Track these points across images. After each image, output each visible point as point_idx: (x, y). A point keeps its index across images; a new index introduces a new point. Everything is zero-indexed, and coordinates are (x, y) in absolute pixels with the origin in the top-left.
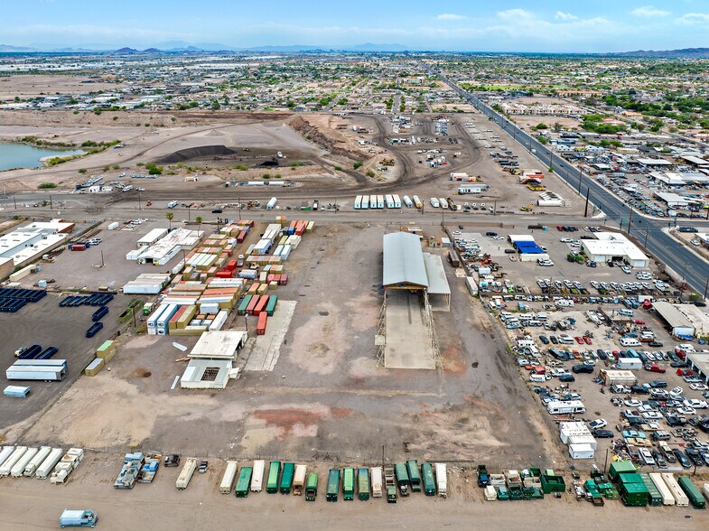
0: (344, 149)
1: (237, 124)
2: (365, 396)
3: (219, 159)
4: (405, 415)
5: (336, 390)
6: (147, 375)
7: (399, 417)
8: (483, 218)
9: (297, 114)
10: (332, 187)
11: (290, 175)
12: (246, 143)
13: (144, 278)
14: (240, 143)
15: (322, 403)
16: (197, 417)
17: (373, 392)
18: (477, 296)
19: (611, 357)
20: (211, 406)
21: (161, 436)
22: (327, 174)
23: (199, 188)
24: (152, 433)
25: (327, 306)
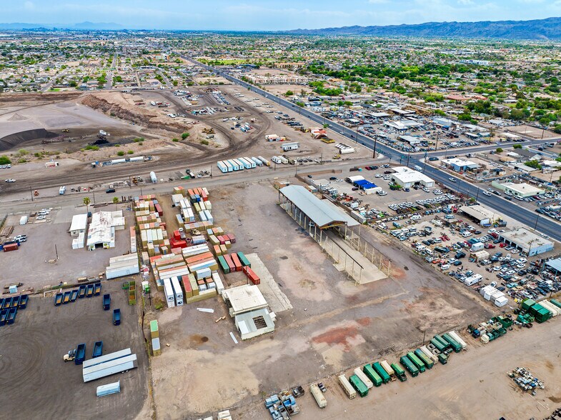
0: (160, 123)
1: (29, 107)
2: (367, 306)
3: (47, 143)
4: (401, 310)
5: (347, 309)
6: (205, 339)
7: (399, 313)
8: (316, 168)
9: (85, 93)
10: (185, 157)
11: (140, 150)
12: (59, 124)
13: (116, 262)
14: (53, 125)
15: (348, 319)
16: (278, 357)
17: (369, 302)
18: (366, 224)
19: (466, 246)
20: (279, 345)
21: (267, 379)
22: (169, 146)
23: (68, 172)
24: (259, 379)
25: (281, 252)
